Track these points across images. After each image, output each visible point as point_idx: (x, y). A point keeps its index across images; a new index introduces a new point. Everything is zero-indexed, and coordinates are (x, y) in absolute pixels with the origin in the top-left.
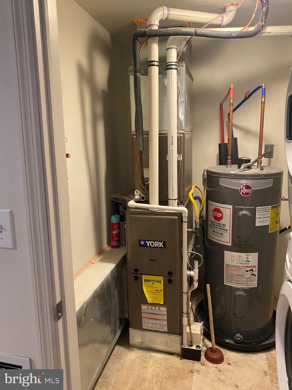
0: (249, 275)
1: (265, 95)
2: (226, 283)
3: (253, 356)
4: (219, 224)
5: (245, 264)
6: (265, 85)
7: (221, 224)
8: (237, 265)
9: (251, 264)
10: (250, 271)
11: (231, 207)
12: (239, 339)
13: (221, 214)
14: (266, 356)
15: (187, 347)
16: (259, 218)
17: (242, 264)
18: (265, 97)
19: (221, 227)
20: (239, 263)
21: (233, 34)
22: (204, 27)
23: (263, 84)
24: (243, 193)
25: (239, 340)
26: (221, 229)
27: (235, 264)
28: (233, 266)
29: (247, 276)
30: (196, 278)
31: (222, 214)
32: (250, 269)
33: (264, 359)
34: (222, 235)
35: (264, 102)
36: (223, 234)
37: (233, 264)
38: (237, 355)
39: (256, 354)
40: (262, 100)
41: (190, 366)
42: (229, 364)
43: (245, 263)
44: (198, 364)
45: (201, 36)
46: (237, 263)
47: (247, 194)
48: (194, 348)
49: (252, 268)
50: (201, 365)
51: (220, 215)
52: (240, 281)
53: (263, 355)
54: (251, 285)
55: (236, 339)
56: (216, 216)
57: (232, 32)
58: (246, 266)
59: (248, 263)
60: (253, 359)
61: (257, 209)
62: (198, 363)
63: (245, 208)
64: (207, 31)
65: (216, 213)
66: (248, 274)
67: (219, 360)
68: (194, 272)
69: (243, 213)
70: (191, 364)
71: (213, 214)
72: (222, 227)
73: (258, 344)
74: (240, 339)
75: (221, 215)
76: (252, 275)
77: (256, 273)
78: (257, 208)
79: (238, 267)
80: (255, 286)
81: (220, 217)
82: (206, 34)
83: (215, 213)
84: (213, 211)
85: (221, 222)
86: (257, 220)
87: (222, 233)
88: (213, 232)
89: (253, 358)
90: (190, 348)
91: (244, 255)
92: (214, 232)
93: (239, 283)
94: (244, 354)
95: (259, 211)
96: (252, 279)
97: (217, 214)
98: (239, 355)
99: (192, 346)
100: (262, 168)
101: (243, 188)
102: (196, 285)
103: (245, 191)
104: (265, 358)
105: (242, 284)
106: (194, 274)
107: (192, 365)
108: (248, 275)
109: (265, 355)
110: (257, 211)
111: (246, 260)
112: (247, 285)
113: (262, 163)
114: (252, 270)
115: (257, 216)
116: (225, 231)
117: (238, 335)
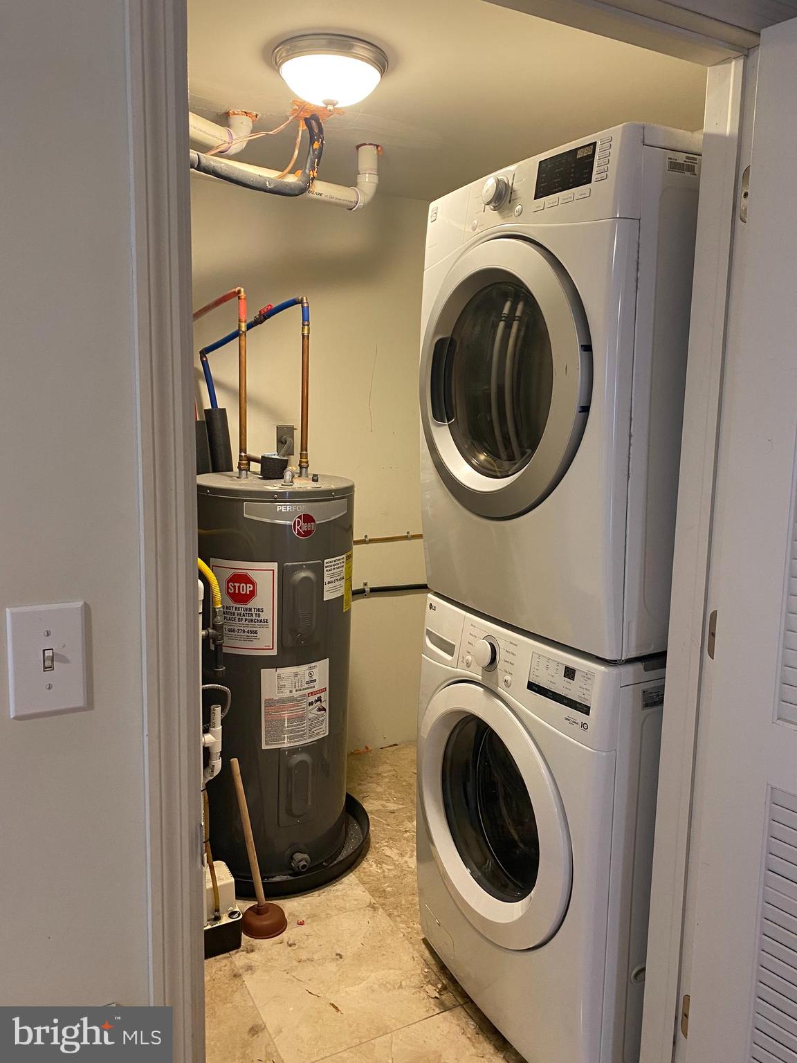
0: (315, 711)
1: (308, 321)
2: (267, 744)
3: (335, 888)
4: (247, 609)
5: (307, 688)
6: (307, 299)
7: (251, 610)
8: (291, 695)
9: (317, 686)
10: (316, 701)
11: (275, 566)
12: (303, 863)
13: (251, 586)
14: (357, 877)
15: (209, 927)
16: (329, 583)
17: (300, 690)
18: (308, 325)
19: (252, 615)
20: (294, 690)
21: (267, 183)
22: (213, 152)
23: (305, 298)
24: (299, 533)
25: (304, 866)
26: (252, 620)
27: (287, 694)
28: (282, 701)
29: (311, 716)
30: (218, 749)
31: (253, 584)
32: (316, 697)
33: (357, 884)
34: (255, 635)
35: (308, 336)
36: (256, 632)
37: (281, 695)
38: (305, 899)
39: (340, 882)
40: (303, 331)
41: (225, 966)
42: (301, 924)
43: (306, 686)
44: (238, 954)
45: (209, 171)
46: (291, 692)
47: (307, 533)
48: (225, 920)
49: (319, 695)
50: (248, 952)
51: (248, 589)
52: (298, 731)
53: (350, 879)
54: (318, 734)
55: (298, 867)
56: (237, 592)
57: (266, 179)
58: (309, 694)
59: (311, 685)
60: (337, 893)
61: (325, 565)
62: (238, 952)
63: (305, 565)
64: (222, 165)
65: (237, 585)
66: (312, 709)
67: (279, 926)
68: (212, 735)
69: (300, 578)
70: (225, 962)
71: (228, 588)
72: (254, 615)
73: (331, 863)
74: (306, 862)
75: (251, 589)
76: (320, 710)
77: (326, 705)
78: (326, 561)
79: (292, 699)
80: (324, 734)
81: (248, 593)
82: (219, 171)
83: (234, 587)
84: (228, 582)
85: (252, 604)
86: (326, 587)
87: (255, 629)
88: (230, 633)
89: (337, 890)
90: (217, 925)
91: (303, 669)
92: (234, 631)
93: (296, 736)
94: (317, 893)
95: (328, 569)
96: (321, 719)
97: (239, 587)
98: (309, 899)
99: (217, 919)
100: (315, 478)
101: (298, 521)
102: (218, 764)
103: (305, 527)
104: (357, 882)
105: (301, 736)
106: (213, 738)
107: (228, 964)
108: (313, 712)
109: (353, 876)
110: (325, 569)
111: (308, 679)
112: (311, 736)
113: (308, 466)
114: (319, 699)
115: (326, 580)
116: (261, 623)
117: (298, 856)
